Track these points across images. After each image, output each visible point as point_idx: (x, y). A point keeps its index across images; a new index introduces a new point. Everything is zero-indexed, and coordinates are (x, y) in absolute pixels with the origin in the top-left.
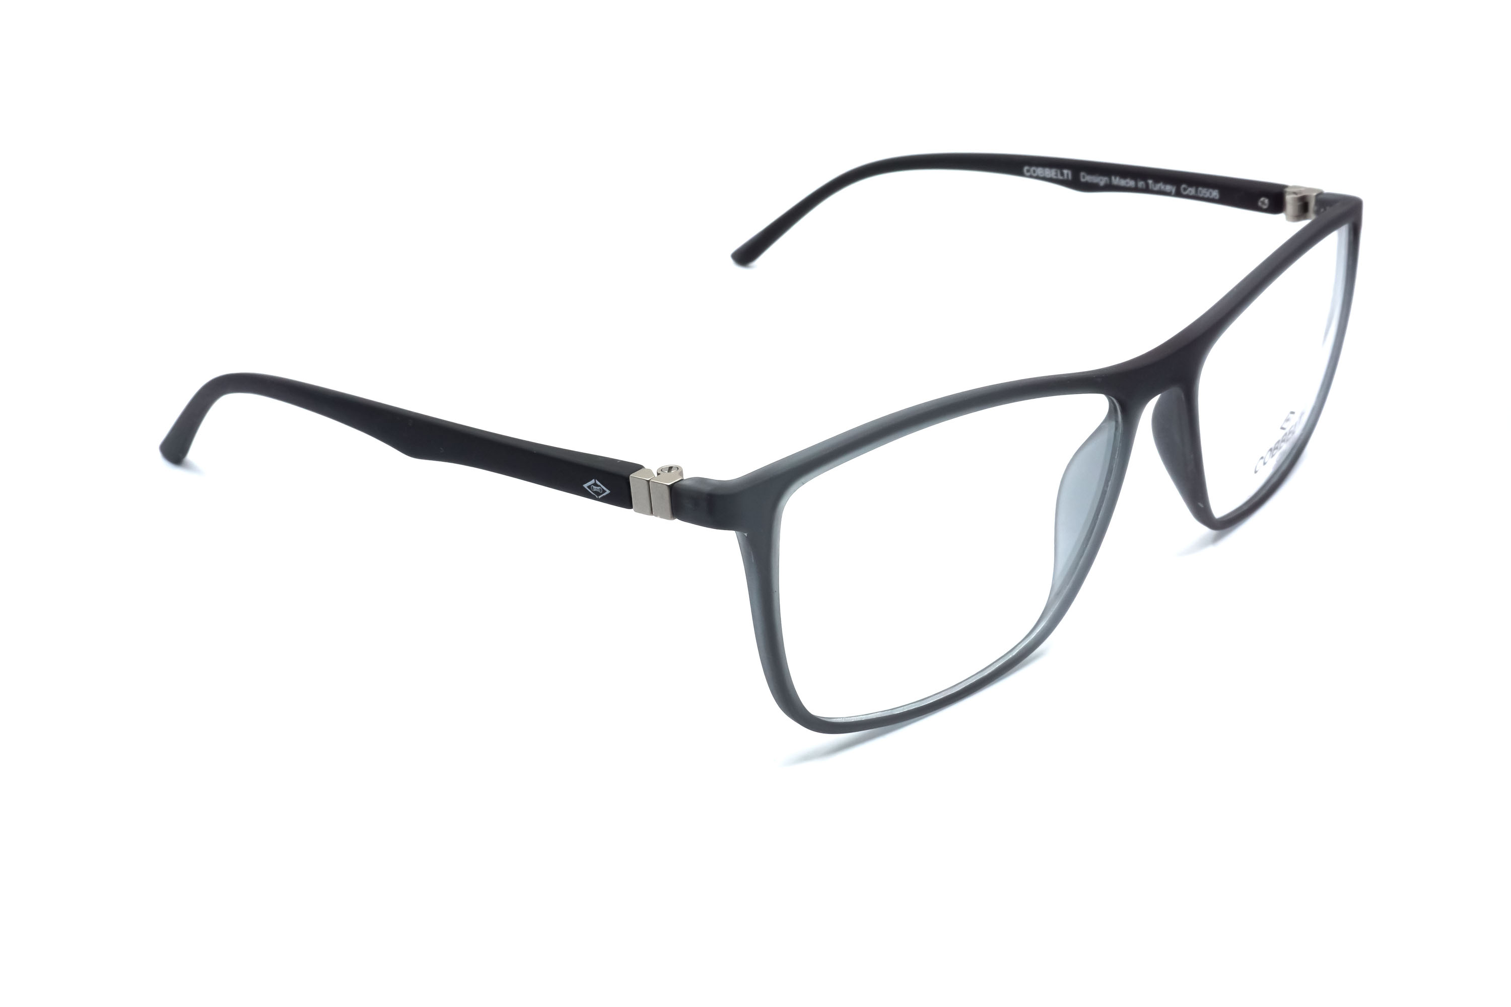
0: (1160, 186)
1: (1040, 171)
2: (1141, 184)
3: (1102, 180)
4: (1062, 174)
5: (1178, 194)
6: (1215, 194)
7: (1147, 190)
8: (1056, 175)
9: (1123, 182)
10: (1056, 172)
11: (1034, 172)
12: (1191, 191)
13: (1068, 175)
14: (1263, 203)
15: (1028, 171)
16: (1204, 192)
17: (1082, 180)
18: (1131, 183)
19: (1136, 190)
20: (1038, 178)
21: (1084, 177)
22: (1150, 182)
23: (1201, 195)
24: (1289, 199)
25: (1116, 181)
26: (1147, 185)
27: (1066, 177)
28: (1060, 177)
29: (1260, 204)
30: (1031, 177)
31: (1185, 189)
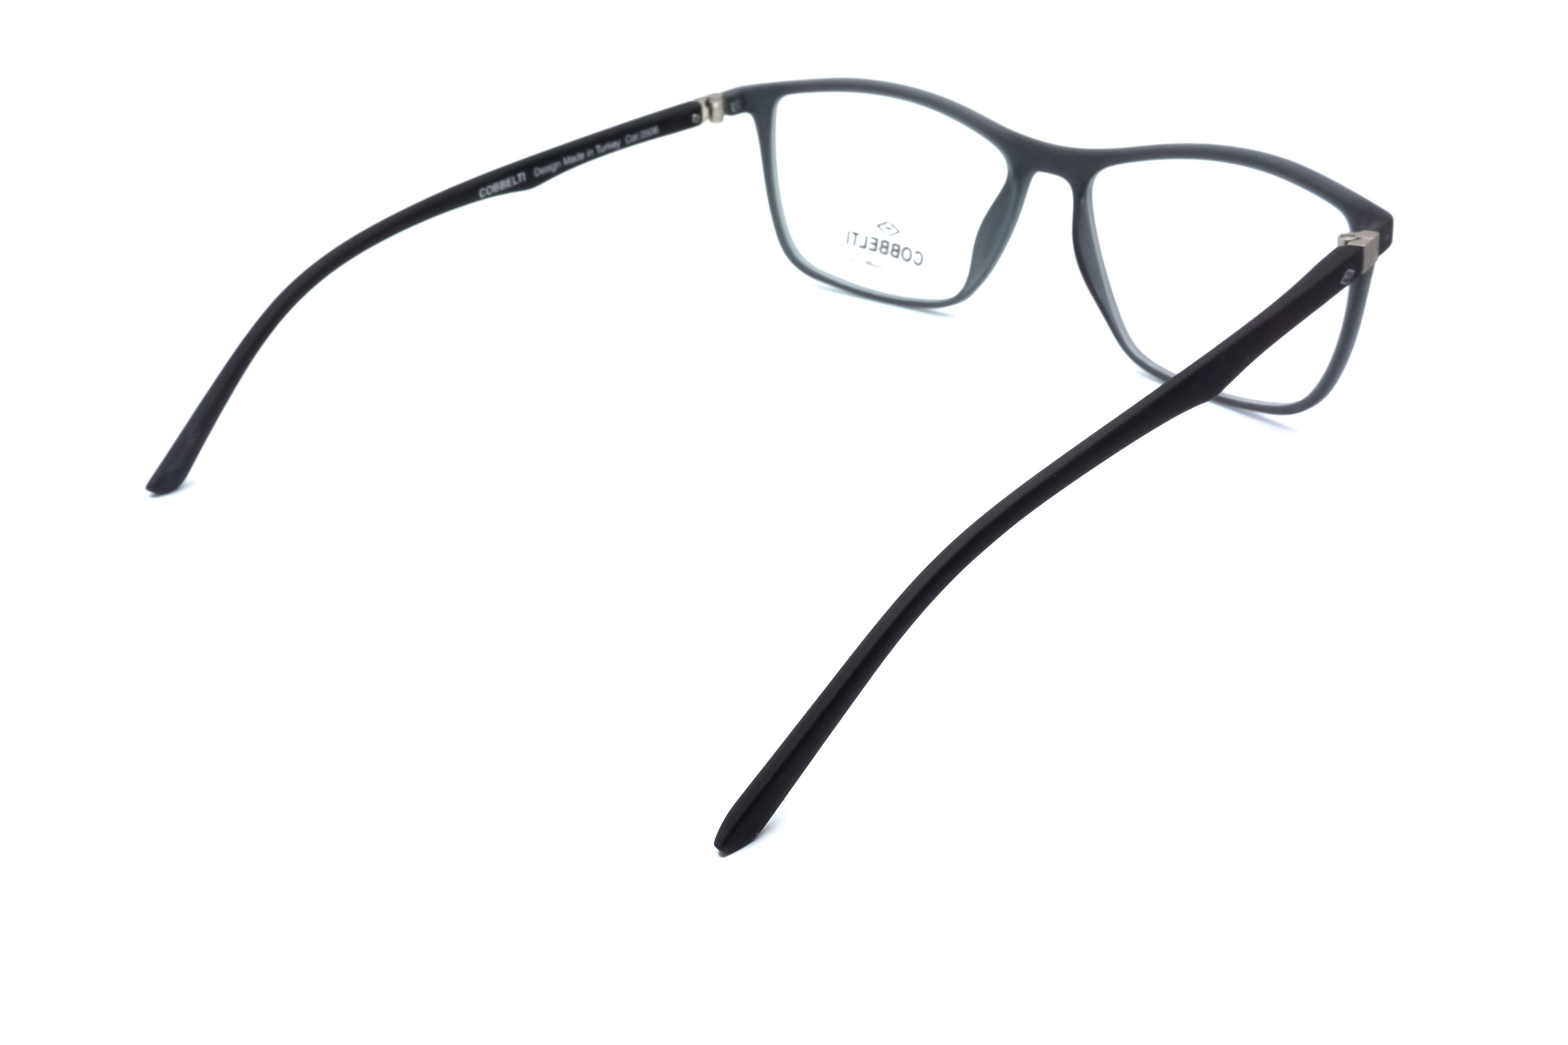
0: (608, 146)
1: (495, 187)
2: (590, 152)
3: (553, 167)
4: (517, 179)
5: (624, 145)
6: (655, 130)
7: (596, 155)
8: (511, 183)
9: (573, 159)
10: (511, 180)
11: (490, 190)
12: (635, 137)
13: (522, 177)
14: (696, 118)
15: (484, 192)
16: (645, 133)
17: (536, 175)
18: (581, 156)
19: (587, 159)
20: (494, 194)
21: (537, 172)
22: (598, 147)
23: (642, 137)
24: (716, 105)
25: (567, 161)
26: (595, 150)
27: (520, 180)
28: (515, 183)
29: (694, 121)
30: (487, 197)
31: (629, 139)
